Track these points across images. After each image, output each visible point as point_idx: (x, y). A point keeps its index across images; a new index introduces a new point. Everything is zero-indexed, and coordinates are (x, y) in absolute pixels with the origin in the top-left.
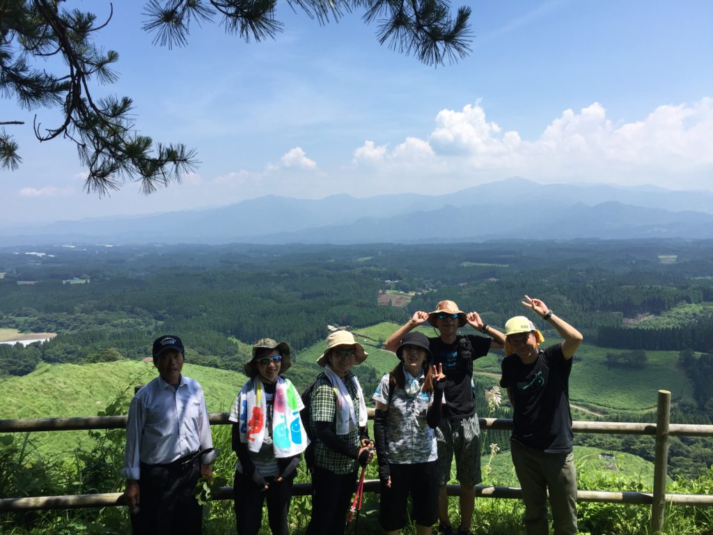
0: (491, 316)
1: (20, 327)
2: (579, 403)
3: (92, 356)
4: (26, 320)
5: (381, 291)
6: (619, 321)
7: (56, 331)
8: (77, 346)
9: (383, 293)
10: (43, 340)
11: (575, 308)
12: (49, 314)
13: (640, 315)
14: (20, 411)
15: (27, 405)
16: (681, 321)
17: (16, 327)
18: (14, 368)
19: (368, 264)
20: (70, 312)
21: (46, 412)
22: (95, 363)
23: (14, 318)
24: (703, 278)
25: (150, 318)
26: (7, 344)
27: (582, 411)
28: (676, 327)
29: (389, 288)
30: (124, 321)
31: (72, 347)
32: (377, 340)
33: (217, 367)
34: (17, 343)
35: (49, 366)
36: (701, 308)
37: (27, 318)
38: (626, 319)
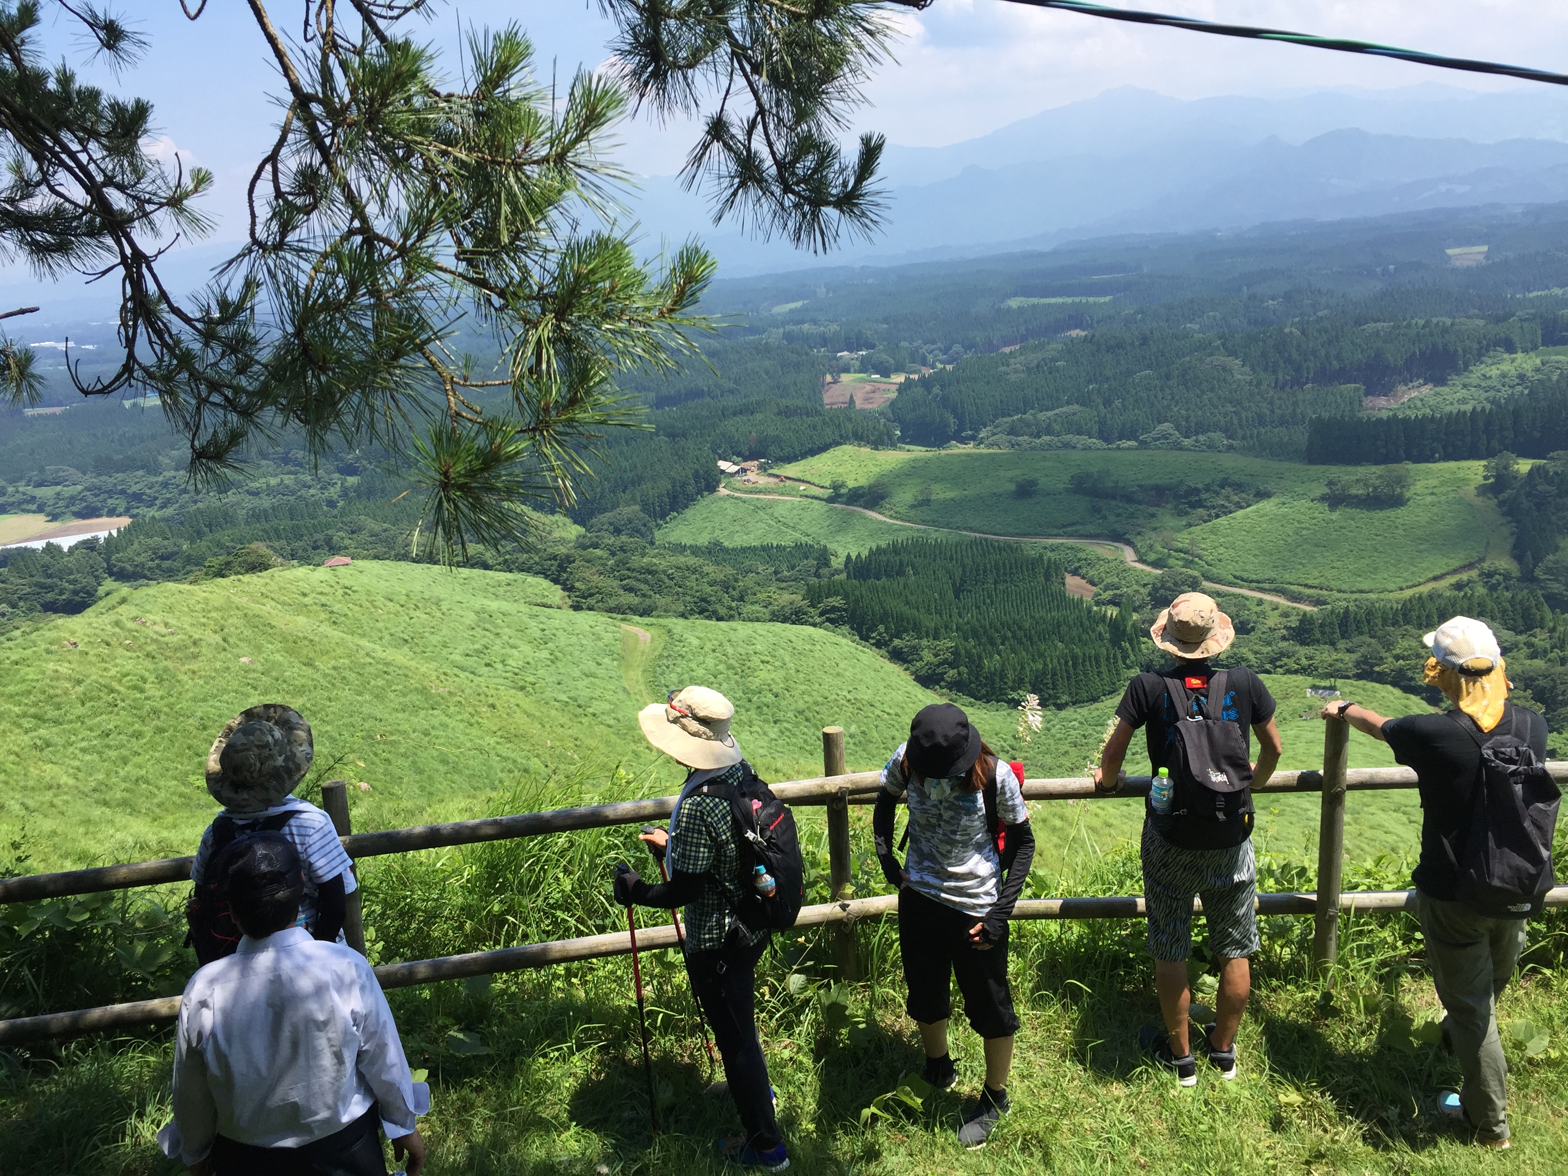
0: (1073, 414)
1: (48, 509)
2: (1266, 586)
3: (215, 562)
4: (58, 494)
5: (829, 378)
6: (1356, 405)
7: (127, 512)
8: (182, 541)
9: (835, 382)
10: (102, 535)
11: (1259, 384)
12: (103, 478)
13: (1401, 388)
14: (80, 689)
15: (93, 677)
16: (1491, 393)
17: (40, 510)
18: (50, 597)
19: (796, 318)
20: (152, 469)
21: (135, 688)
22: (223, 576)
23: (31, 490)
24: (1543, 293)
25: (328, 473)
26: (26, 549)
27: (1271, 602)
28: (1479, 409)
29: (847, 370)
30: (273, 481)
31: (168, 546)
32: (827, 484)
33: (486, 567)
34: (48, 544)
35: (124, 589)
36: (1538, 361)
37: (59, 488)
38: (1370, 398)
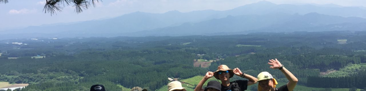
0: (252, 72)
1: (10, 81)
4: (13, 77)
5: (195, 60)
6: (318, 74)
7: (28, 83)
9: (197, 61)
10: (21, 88)
11: (295, 67)
12: (24, 74)
13: (328, 70)
16: (350, 73)
17: (8, 81)
19: (188, 46)
20: (36, 73)
23: (6, 76)
24: (360, 51)
25: (77, 76)
26: (3, 90)
28: (347, 76)
29: (199, 58)
32: (194, 85)
34: (8, 89)
36: (360, 66)
37: (13, 76)
38: (321, 72)
